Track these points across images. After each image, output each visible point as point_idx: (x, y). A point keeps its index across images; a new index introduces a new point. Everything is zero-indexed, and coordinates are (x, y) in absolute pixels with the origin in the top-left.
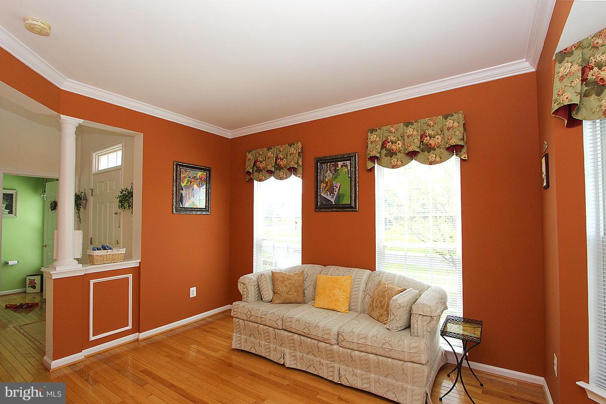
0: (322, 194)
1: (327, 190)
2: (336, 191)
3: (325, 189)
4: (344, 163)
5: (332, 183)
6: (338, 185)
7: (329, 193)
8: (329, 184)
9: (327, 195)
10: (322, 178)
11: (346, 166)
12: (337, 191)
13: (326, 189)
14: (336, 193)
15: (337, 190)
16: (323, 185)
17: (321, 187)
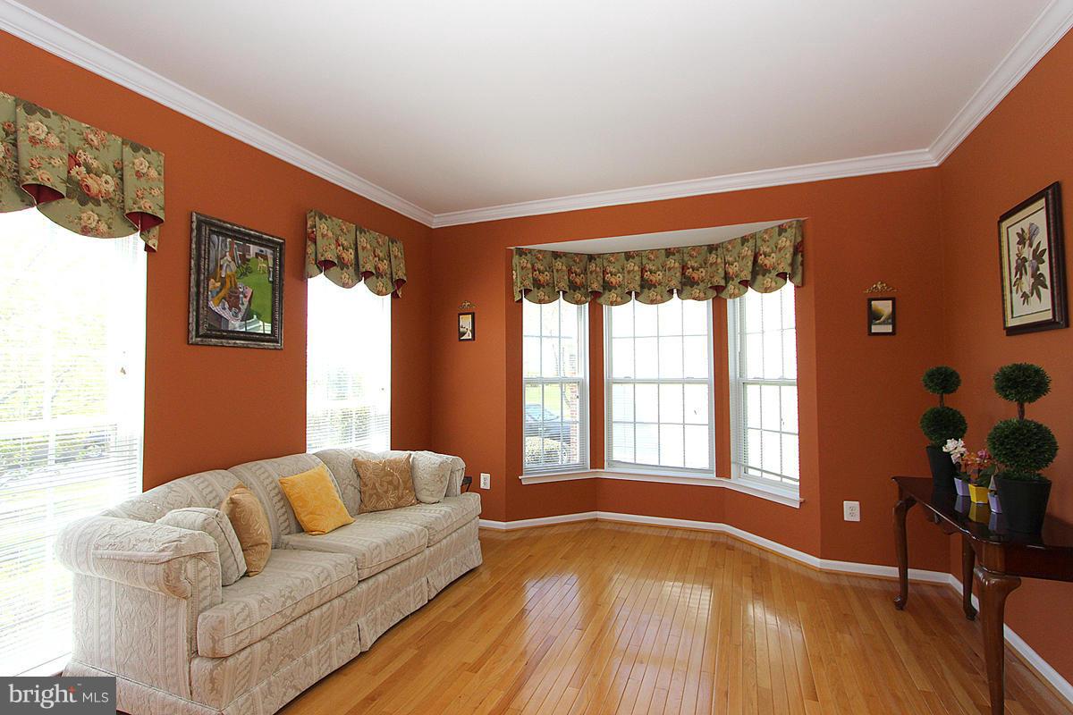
0: (211, 304)
1: (224, 298)
2: (243, 304)
3: (218, 293)
4: (262, 251)
5: (236, 285)
6: (249, 291)
7: (227, 306)
8: (228, 285)
9: (224, 309)
10: (212, 266)
11: (265, 258)
12: (246, 304)
13: (221, 294)
14: (243, 308)
15: (246, 301)
16: (214, 284)
17: (210, 287)
